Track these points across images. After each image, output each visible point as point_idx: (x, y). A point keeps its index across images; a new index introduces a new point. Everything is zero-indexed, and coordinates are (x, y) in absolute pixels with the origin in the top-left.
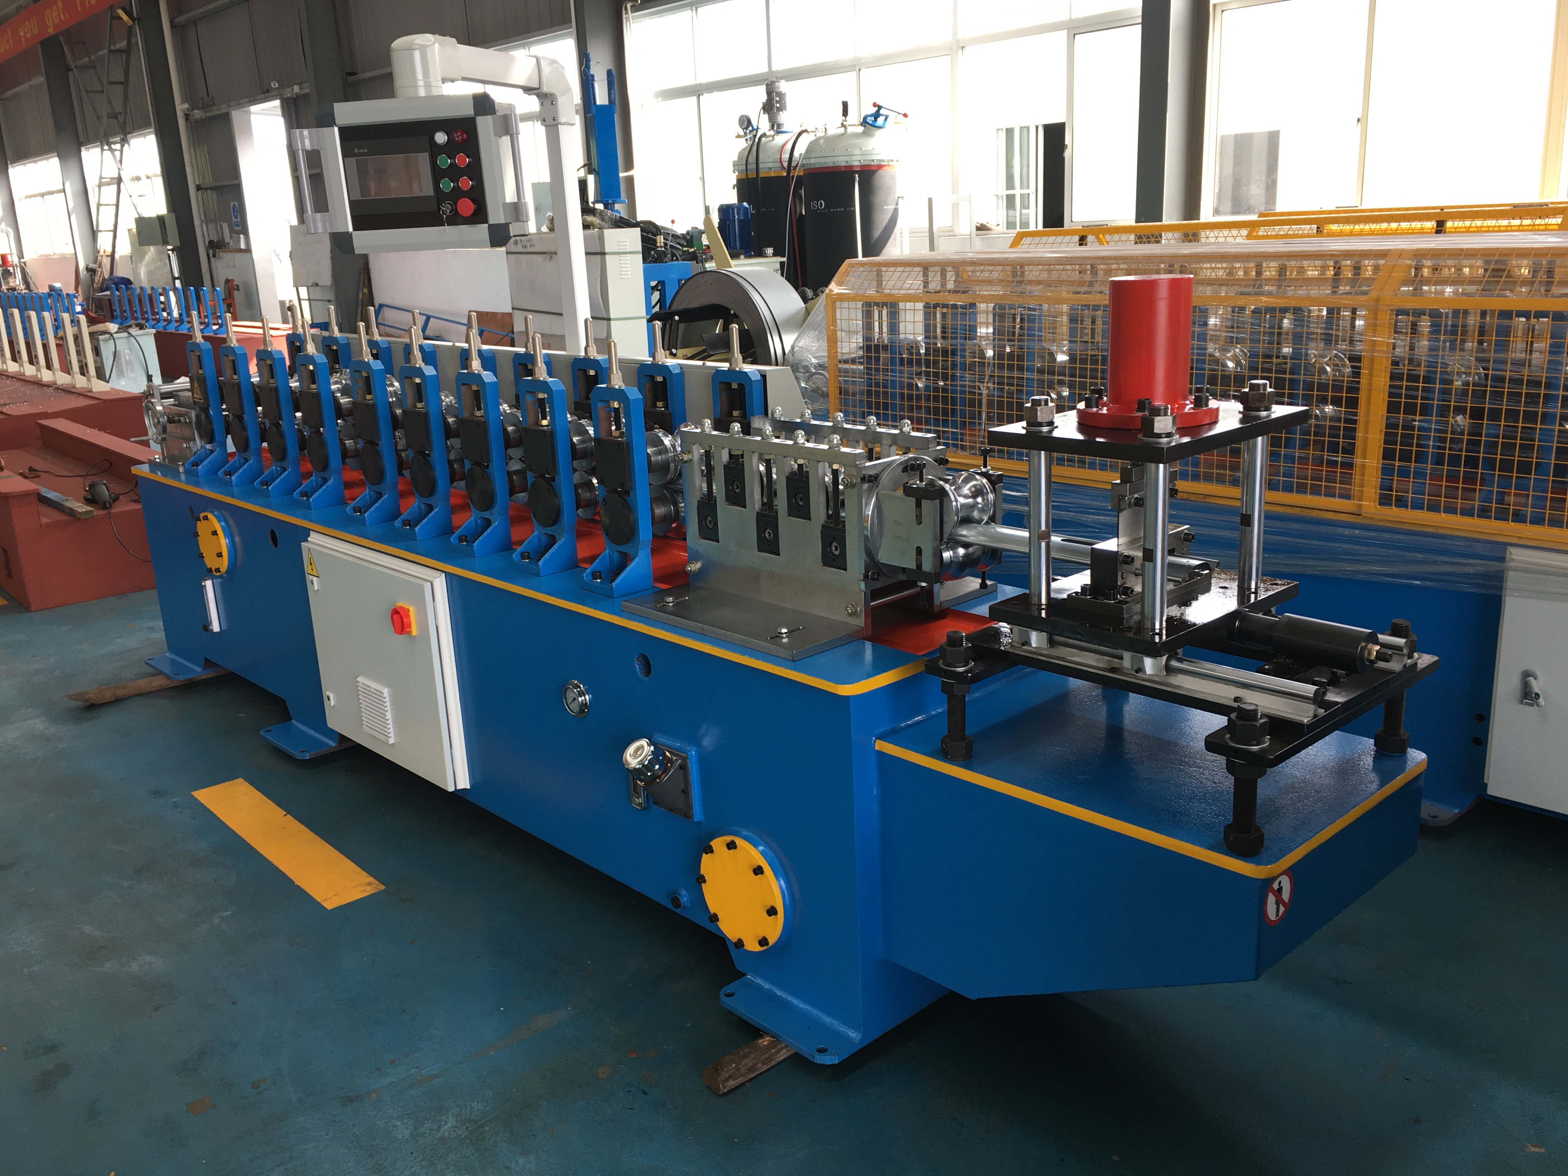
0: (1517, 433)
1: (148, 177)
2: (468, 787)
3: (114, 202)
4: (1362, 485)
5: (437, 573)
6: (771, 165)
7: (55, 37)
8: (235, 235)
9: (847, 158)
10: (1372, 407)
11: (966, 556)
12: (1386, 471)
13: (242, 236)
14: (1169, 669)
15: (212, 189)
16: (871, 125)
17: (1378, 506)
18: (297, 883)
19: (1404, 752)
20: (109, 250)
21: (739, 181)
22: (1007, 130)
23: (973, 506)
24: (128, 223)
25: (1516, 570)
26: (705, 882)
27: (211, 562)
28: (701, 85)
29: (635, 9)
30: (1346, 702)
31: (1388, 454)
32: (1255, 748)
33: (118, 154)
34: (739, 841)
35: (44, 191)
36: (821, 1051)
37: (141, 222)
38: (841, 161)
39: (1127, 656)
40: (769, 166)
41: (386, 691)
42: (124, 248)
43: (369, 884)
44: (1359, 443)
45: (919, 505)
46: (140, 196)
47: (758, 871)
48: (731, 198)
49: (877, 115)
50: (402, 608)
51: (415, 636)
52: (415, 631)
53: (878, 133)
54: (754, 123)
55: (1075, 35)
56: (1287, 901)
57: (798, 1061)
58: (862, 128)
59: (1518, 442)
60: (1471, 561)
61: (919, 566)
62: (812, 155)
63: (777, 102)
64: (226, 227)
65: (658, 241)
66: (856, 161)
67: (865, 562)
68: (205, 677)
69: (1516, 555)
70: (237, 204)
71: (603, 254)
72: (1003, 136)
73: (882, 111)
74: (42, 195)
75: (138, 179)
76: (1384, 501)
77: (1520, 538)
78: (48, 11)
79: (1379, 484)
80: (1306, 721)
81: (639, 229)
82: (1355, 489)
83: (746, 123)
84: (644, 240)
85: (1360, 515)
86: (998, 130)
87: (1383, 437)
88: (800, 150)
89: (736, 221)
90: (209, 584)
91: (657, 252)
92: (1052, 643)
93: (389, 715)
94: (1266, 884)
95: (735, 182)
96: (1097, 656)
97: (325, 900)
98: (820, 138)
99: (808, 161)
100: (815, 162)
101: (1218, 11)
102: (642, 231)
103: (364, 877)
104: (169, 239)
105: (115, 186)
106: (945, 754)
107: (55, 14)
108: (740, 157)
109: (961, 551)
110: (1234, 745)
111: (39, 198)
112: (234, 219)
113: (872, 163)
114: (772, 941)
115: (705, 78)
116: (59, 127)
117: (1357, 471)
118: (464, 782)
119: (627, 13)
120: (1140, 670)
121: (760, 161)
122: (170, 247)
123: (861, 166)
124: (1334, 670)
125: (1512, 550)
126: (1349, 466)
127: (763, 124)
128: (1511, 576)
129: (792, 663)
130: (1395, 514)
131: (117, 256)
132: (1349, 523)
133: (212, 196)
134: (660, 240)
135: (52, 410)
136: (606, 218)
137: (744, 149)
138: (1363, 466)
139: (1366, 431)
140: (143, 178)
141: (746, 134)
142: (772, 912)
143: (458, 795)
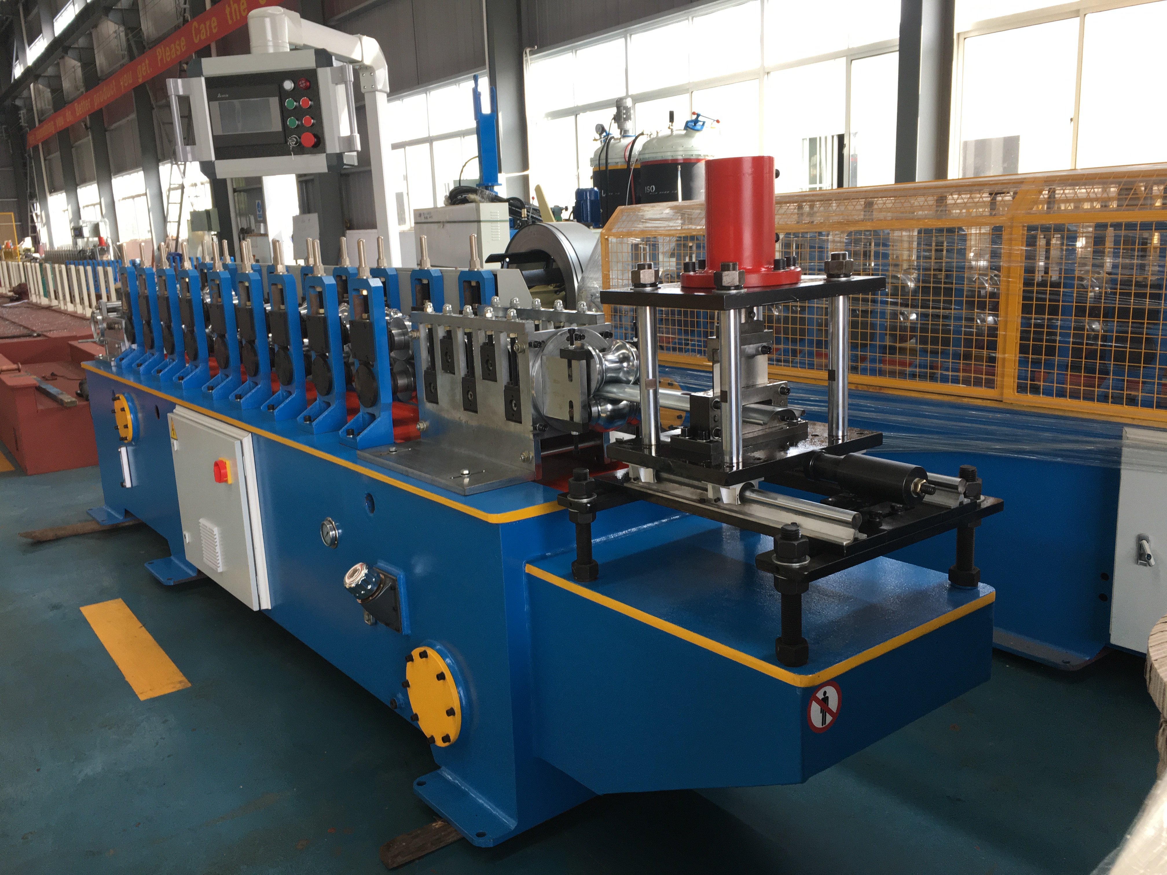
0: (1128, 327)
1: (202, 184)
2: (270, 608)
3: (179, 201)
4: (1003, 376)
5: (245, 433)
6: (618, 160)
7: (143, 86)
8: (258, 224)
9: (672, 154)
10: (1009, 309)
11: (613, 411)
12: (1023, 362)
13: (262, 225)
14: (743, 499)
15: (244, 191)
16: (691, 129)
17: (1016, 394)
18: (127, 679)
19: (976, 586)
20: (175, 236)
21: (595, 173)
22: (810, 139)
23: (619, 369)
24: (186, 217)
25: (1129, 446)
26: (409, 686)
27: (122, 433)
28: (578, 107)
29: (532, 53)
30: (893, 530)
31: (1023, 349)
32: (796, 565)
33: (182, 167)
34: (430, 652)
35: (134, 195)
36: (480, 835)
37: (195, 215)
38: (668, 156)
39: (710, 486)
40: (617, 161)
41: (216, 530)
42: (184, 235)
43: (180, 682)
44: (1000, 340)
45: (570, 365)
46: (197, 196)
47: (441, 677)
48: (588, 184)
49: (696, 122)
50: (222, 462)
51: (231, 484)
52: (230, 480)
53: (697, 135)
54: (607, 128)
55: (852, 61)
56: (835, 711)
57: (463, 842)
58: (685, 132)
59: (1129, 335)
60: (1092, 439)
61: (572, 418)
62: (647, 151)
63: (624, 114)
64: (252, 218)
65: (523, 213)
66: (680, 156)
67: (533, 415)
68: (127, 524)
69: (1131, 434)
70: (260, 201)
71: (479, 221)
72: (807, 143)
73: (700, 119)
74: (133, 197)
75: (196, 185)
76: (1021, 388)
77: (1134, 419)
78: (139, 67)
79: (1017, 374)
80: (845, 543)
81: (507, 204)
82: (998, 379)
83: (601, 129)
84: (511, 212)
85: (1002, 401)
86: (803, 139)
87: (1019, 335)
88: (638, 147)
89: (588, 201)
90: (123, 450)
91: (521, 221)
92: (658, 478)
93: (218, 549)
94: (809, 693)
95: (591, 174)
96: (692, 490)
97: (142, 693)
98: (653, 139)
99: (641, 157)
100: (650, 156)
101: (961, 39)
102: (509, 205)
103: (179, 677)
104: (213, 227)
105: (180, 191)
106: (575, 577)
107: (144, 69)
108: (595, 155)
109: (609, 407)
110: (779, 563)
111: (131, 200)
112: (258, 213)
113: (692, 157)
114: (453, 737)
115: (581, 103)
116: (145, 150)
117: (999, 364)
118: (266, 604)
119: (526, 56)
120: (719, 499)
121: (609, 157)
122: (213, 233)
123: (684, 159)
124: (893, 504)
125: (1126, 429)
126: (992, 360)
127: (615, 131)
128: (1125, 451)
129: (463, 498)
130: (1030, 400)
131: (180, 240)
132: (992, 408)
133: (243, 196)
134: (524, 212)
135: (81, 335)
136: (485, 196)
137: (598, 149)
138: (1004, 359)
139: (1005, 330)
140: (199, 184)
141: (601, 138)
142: (451, 712)
143: (261, 613)
